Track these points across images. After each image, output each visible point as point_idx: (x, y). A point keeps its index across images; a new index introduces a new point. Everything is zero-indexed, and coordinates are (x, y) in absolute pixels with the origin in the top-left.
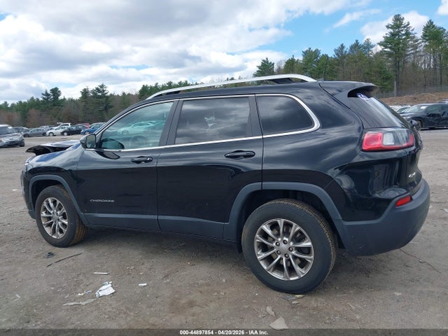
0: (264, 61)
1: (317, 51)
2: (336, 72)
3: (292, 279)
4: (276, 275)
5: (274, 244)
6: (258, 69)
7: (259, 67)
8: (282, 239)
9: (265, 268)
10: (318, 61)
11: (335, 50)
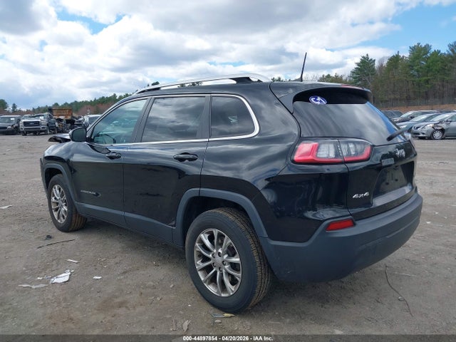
0: (363, 57)
1: (427, 48)
2: (449, 71)
3: (223, 295)
4: (211, 288)
5: (211, 256)
6: (357, 66)
7: (358, 64)
8: (217, 251)
9: (202, 279)
10: (428, 58)
11: (449, 46)
